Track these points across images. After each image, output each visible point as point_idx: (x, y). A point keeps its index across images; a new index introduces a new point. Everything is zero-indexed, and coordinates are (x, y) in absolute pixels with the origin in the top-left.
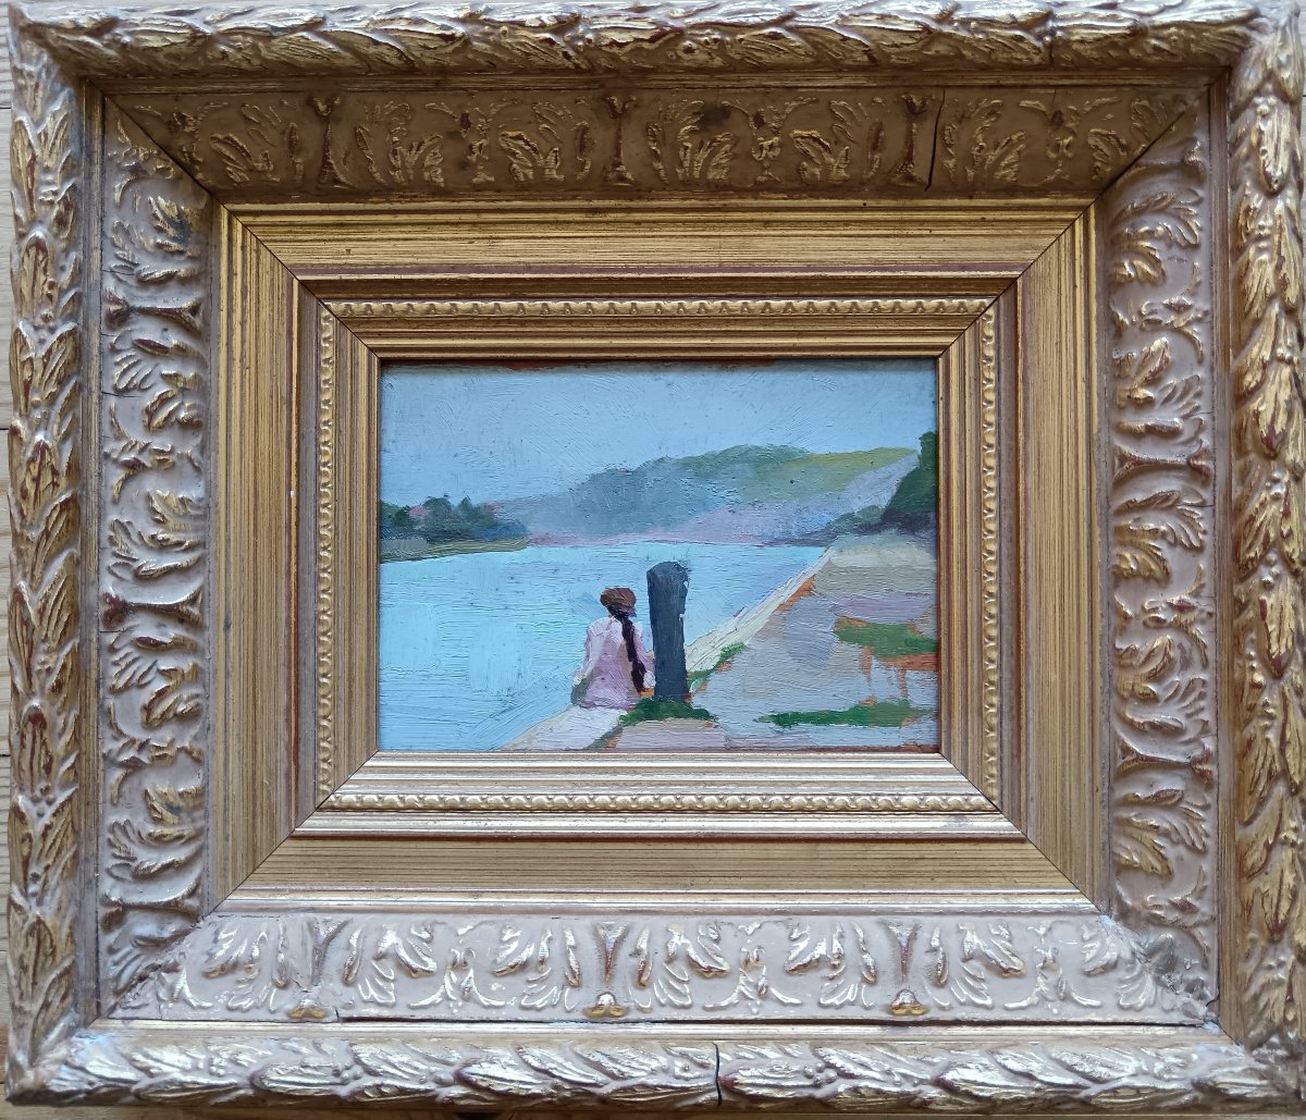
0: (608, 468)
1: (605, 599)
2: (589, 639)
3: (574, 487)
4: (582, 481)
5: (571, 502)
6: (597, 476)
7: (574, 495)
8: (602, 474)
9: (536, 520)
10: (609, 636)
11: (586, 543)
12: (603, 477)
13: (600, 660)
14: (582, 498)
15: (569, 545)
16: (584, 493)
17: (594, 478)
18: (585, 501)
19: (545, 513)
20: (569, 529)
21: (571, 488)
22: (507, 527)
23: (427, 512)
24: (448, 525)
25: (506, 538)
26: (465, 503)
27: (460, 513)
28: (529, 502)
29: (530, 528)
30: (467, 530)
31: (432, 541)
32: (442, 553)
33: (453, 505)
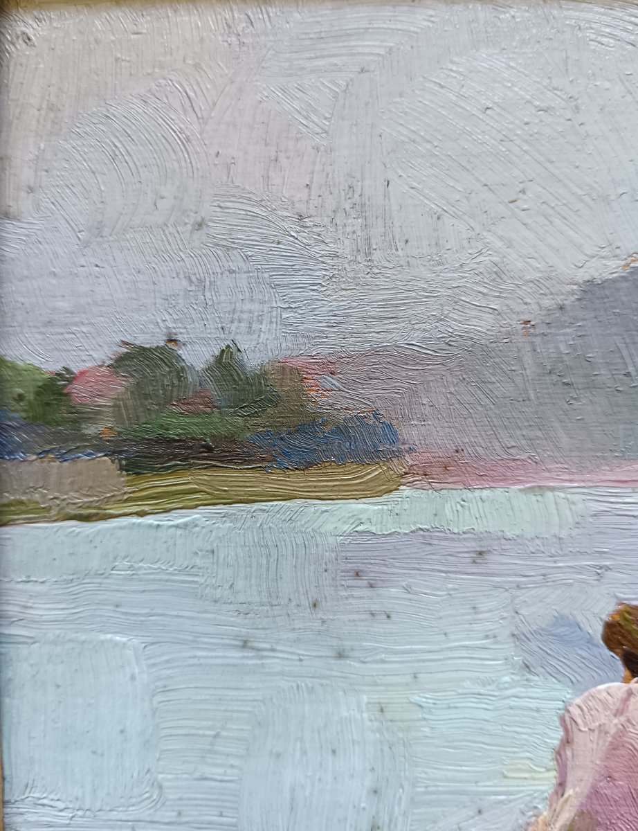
0: (632, 265)
1: (615, 634)
2: (567, 741)
3: (534, 314)
4: (560, 299)
5: (528, 359)
6: (604, 285)
7: (538, 340)
8: (615, 281)
9: (427, 411)
10: (623, 731)
11: (567, 477)
12: (618, 290)
13: (595, 793)
14: (557, 348)
15: (520, 482)
16: (564, 334)
17: (592, 291)
18: (566, 358)
19: (452, 389)
20: (521, 437)
21: (527, 317)
22: (341, 431)
23: (120, 386)
24: (178, 423)
25: (341, 460)
26: (226, 363)
27: (212, 390)
28: (403, 358)
29: (411, 434)
30: (232, 439)
31: (133, 467)
32: (165, 501)
33: (192, 368)
